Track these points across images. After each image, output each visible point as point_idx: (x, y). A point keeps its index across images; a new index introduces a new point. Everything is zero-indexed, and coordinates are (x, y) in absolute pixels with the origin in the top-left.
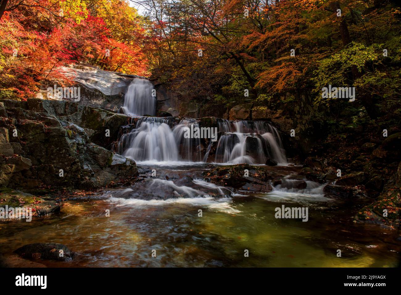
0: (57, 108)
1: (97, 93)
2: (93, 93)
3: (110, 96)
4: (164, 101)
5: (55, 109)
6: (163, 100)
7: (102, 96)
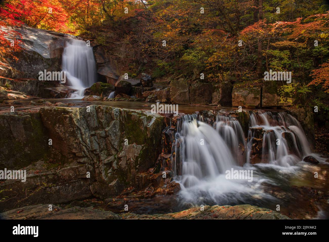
0: (89, 119)
1: (36, 56)
2: (32, 56)
3: (49, 59)
4: (104, 64)
5: (87, 121)
6: (103, 62)
7: (42, 60)
